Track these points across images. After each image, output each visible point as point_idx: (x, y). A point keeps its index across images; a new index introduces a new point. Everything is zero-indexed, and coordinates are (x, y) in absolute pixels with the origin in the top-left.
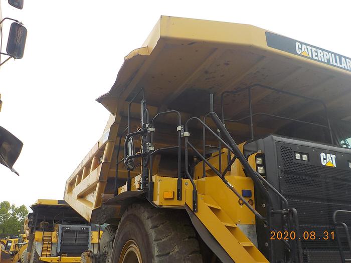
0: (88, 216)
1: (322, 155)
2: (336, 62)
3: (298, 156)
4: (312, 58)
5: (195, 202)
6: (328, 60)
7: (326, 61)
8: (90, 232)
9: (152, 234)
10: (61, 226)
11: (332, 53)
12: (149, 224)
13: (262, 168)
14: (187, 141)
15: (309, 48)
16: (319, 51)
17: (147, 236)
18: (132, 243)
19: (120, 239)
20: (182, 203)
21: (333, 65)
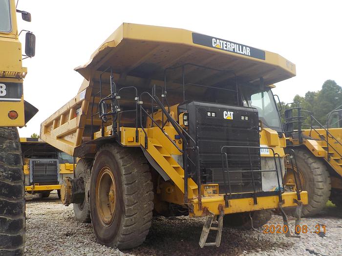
0: (71, 152)
1: (225, 112)
2: (239, 50)
3: (209, 114)
4: (223, 49)
5: (146, 143)
6: (234, 49)
7: (232, 50)
8: (58, 165)
9: (121, 162)
10: (31, 160)
11: (237, 44)
12: (118, 156)
13: (187, 122)
14: (141, 107)
15: (221, 42)
16: (228, 43)
17: (117, 163)
18: (107, 168)
19: (97, 166)
20: (139, 144)
21: (237, 53)
